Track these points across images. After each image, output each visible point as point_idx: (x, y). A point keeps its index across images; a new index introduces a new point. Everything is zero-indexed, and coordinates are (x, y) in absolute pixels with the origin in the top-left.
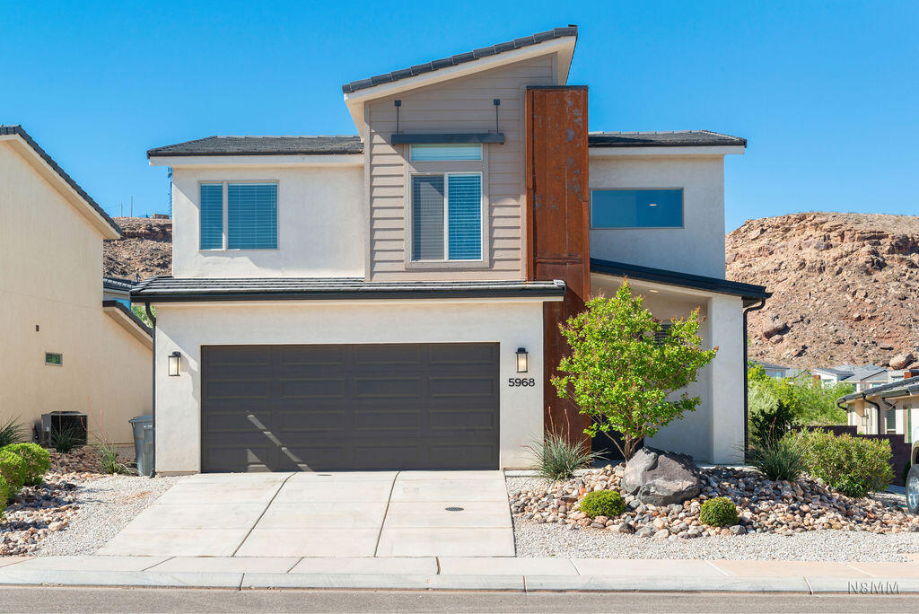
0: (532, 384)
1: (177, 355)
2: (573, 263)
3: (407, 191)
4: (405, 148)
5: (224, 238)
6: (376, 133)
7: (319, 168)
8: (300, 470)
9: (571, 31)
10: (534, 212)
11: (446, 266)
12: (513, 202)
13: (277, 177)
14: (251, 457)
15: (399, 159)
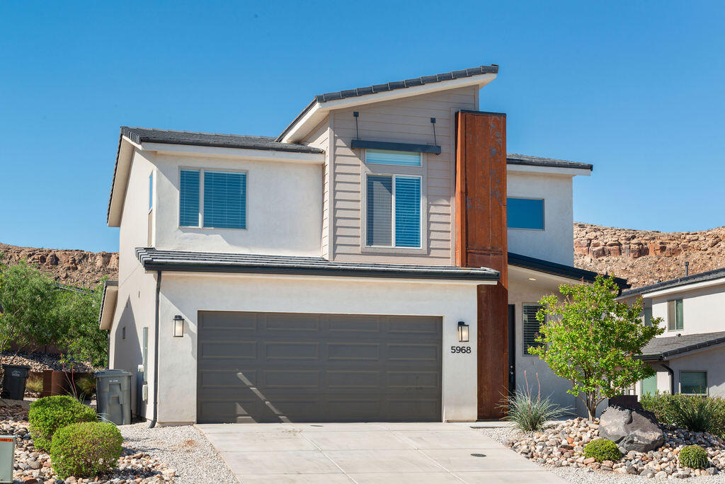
0: (469, 351)
1: (178, 318)
2: (495, 254)
3: (363, 188)
4: (362, 151)
5: (201, 217)
6: (339, 138)
7: (282, 163)
8: (280, 421)
9: (493, 69)
10: (466, 212)
11: (394, 251)
12: (445, 202)
13: (248, 169)
14: (240, 409)
15: (357, 161)
